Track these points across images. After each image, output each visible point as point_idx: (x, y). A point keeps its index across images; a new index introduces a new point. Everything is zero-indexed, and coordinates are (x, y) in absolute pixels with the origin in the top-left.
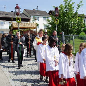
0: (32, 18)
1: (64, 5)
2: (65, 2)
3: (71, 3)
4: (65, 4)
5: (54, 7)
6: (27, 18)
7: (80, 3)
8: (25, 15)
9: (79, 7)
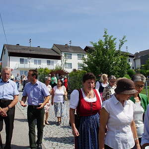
0: (63, 55)
2: (105, 37)
3: (112, 39)
5: (92, 43)
6: (57, 55)
7: (123, 39)
8: (55, 51)
9: (122, 43)
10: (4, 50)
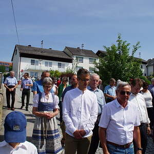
0: (75, 58)
1: (117, 46)
2: (118, 42)
3: (126, 44)
4: (119, 44)
5: (105, 47)
6: (69, 58)
7: (137, 45)
8: (67, 54)
9: (136, 49)
10: (15, 50)
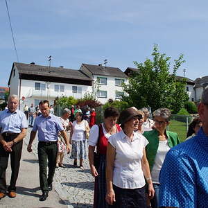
0: (95, 79)
1: (152, 61)
3: (164, 58)
4: (155, 59)
5: (136, 63)
6: (87, 79)
7: (180, 58)
8: (83, 73)
9: (178, 65)
10: (13, 70)
